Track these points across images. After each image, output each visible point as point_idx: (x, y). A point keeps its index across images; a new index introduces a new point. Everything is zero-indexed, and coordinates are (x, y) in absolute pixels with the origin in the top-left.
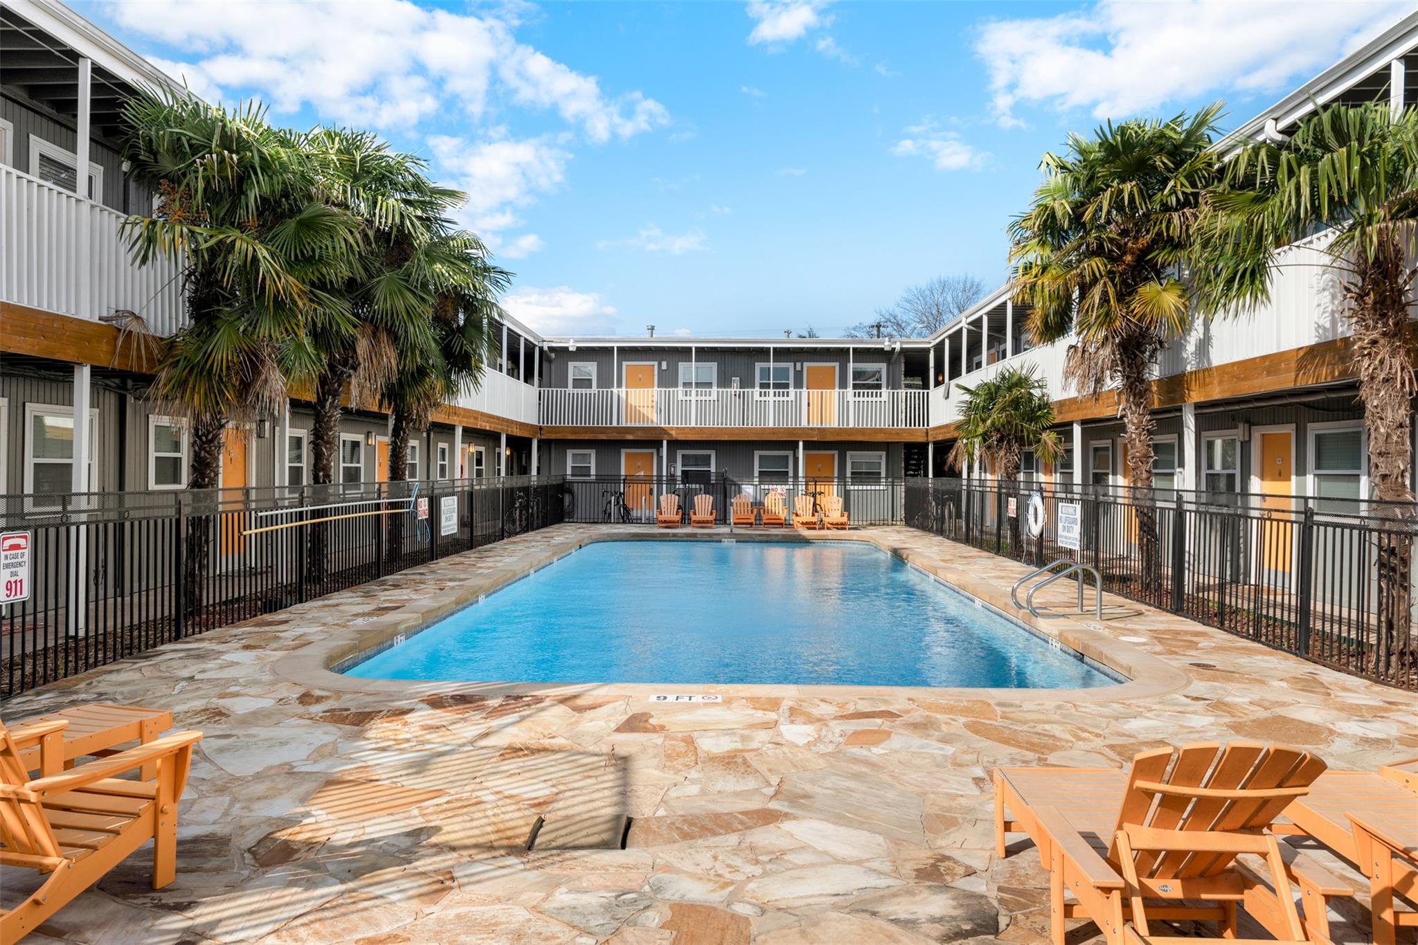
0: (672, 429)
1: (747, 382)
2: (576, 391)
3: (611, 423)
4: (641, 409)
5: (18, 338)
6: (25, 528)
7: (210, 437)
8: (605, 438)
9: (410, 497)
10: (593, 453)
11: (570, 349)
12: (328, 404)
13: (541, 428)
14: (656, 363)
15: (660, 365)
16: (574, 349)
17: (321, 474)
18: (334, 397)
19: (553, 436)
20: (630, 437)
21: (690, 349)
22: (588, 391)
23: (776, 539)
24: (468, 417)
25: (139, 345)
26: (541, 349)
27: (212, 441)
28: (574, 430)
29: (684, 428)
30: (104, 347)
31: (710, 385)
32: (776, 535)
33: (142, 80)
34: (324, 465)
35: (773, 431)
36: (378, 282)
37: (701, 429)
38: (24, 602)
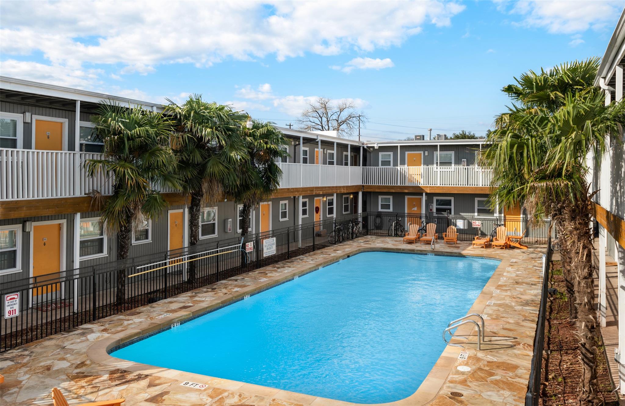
0: (427, 187)
1: (470, 162)
2: (382, 167)
3: (397, 184)
4: (414, 176)
5: (45, 210)
6: (17, 291)
7: (124, 236)
8: (394, 191)
9: (240, 243)
10: (391, 197)
11: (376, 148)
12: (194, 210)
13: (363, 186)
14: (422, 152)
15: (424, 153)
16: (378, 148)
17: (192, 238)
18: (197, 207)
19: (369, 190)
20: (406, 191)
21: (437, 146)
22: (388, 167)
23: (456, 255)
24: (306, 191)
25: (98, 203)
26: (363, 147)
27: (125, 238)
28: (379, 187)
29: (434, 187)
30: (86, 205)
31: (450, 163)
32: (456, 253)
33: (102, 100)
34: (194, 235)
35: (481, 189)
36: (209, 160)
37: (443, 187)
38: (17, 317)
